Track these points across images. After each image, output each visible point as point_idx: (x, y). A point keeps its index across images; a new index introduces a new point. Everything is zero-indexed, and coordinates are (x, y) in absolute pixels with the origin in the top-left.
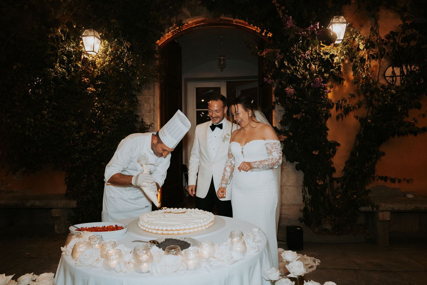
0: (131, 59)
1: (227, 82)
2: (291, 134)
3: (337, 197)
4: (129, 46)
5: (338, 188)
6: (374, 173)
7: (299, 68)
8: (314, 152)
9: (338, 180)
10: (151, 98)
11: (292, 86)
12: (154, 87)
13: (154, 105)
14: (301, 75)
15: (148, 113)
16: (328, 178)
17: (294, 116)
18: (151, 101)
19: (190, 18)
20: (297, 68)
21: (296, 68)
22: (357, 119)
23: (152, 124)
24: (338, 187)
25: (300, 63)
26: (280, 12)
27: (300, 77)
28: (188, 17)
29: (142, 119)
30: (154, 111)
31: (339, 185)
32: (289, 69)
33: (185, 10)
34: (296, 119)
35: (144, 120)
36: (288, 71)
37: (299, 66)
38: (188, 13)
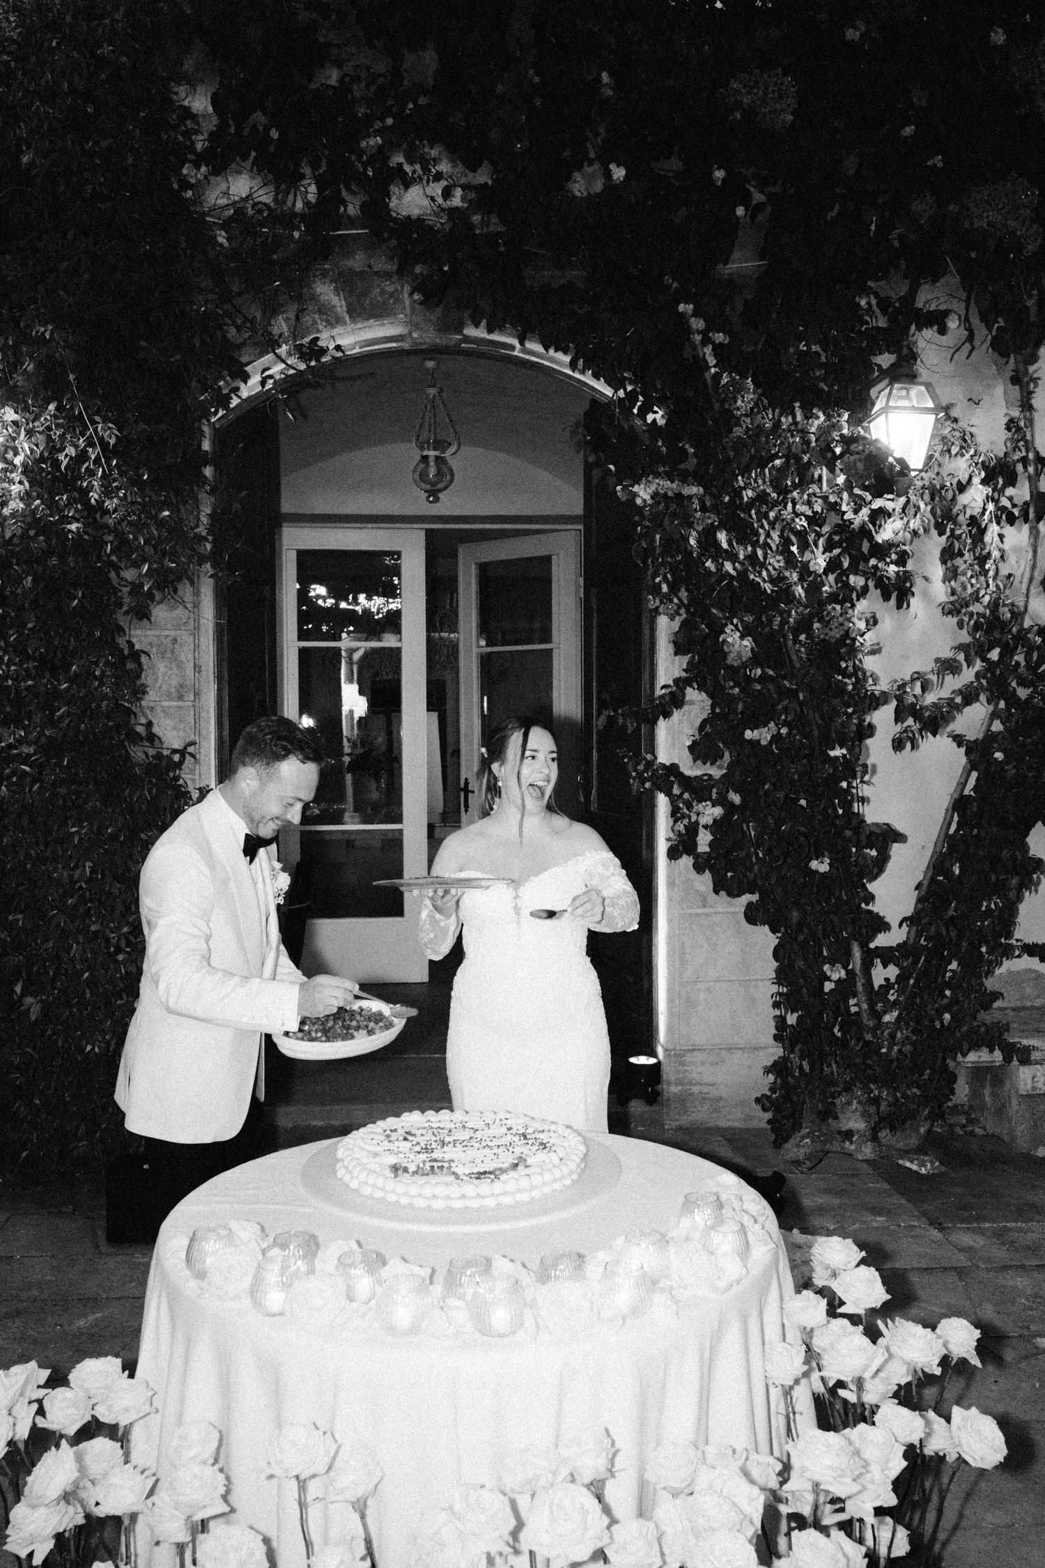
0: (118, 488)
1: (427, 530)
2: (736, 798)
3: (887, 1018)
4: (112, 441)
5: (887, 985)
6: (1009, 935)
7: (765, 557)
8: (814, 865)
9: (887, 955)
10: (186, 638)
11: (742, 621)
12: (197, 593)
13: (197, 668)
14: (772, 581)
15: (171, 699)
16: (857, 953)
17: (748, 734)
18: (186, 655)
19: (345, 323)
20: (760, 553)
21: (754, 552)
22: (959, 746)
23: (193, 743)
24: (887, 980)
25: (768, 535)
26: (708, 350)
27: (768, 587)
28: (334, 321)
29: (149, 724)
30: (197, 694)
31: (892, 972)
32: (733, 557)
33: (325, 291)
34: (755, 744)
35: (155, 730)
36: (728, 567)
37: (766, 546)
38: (338, 303)
